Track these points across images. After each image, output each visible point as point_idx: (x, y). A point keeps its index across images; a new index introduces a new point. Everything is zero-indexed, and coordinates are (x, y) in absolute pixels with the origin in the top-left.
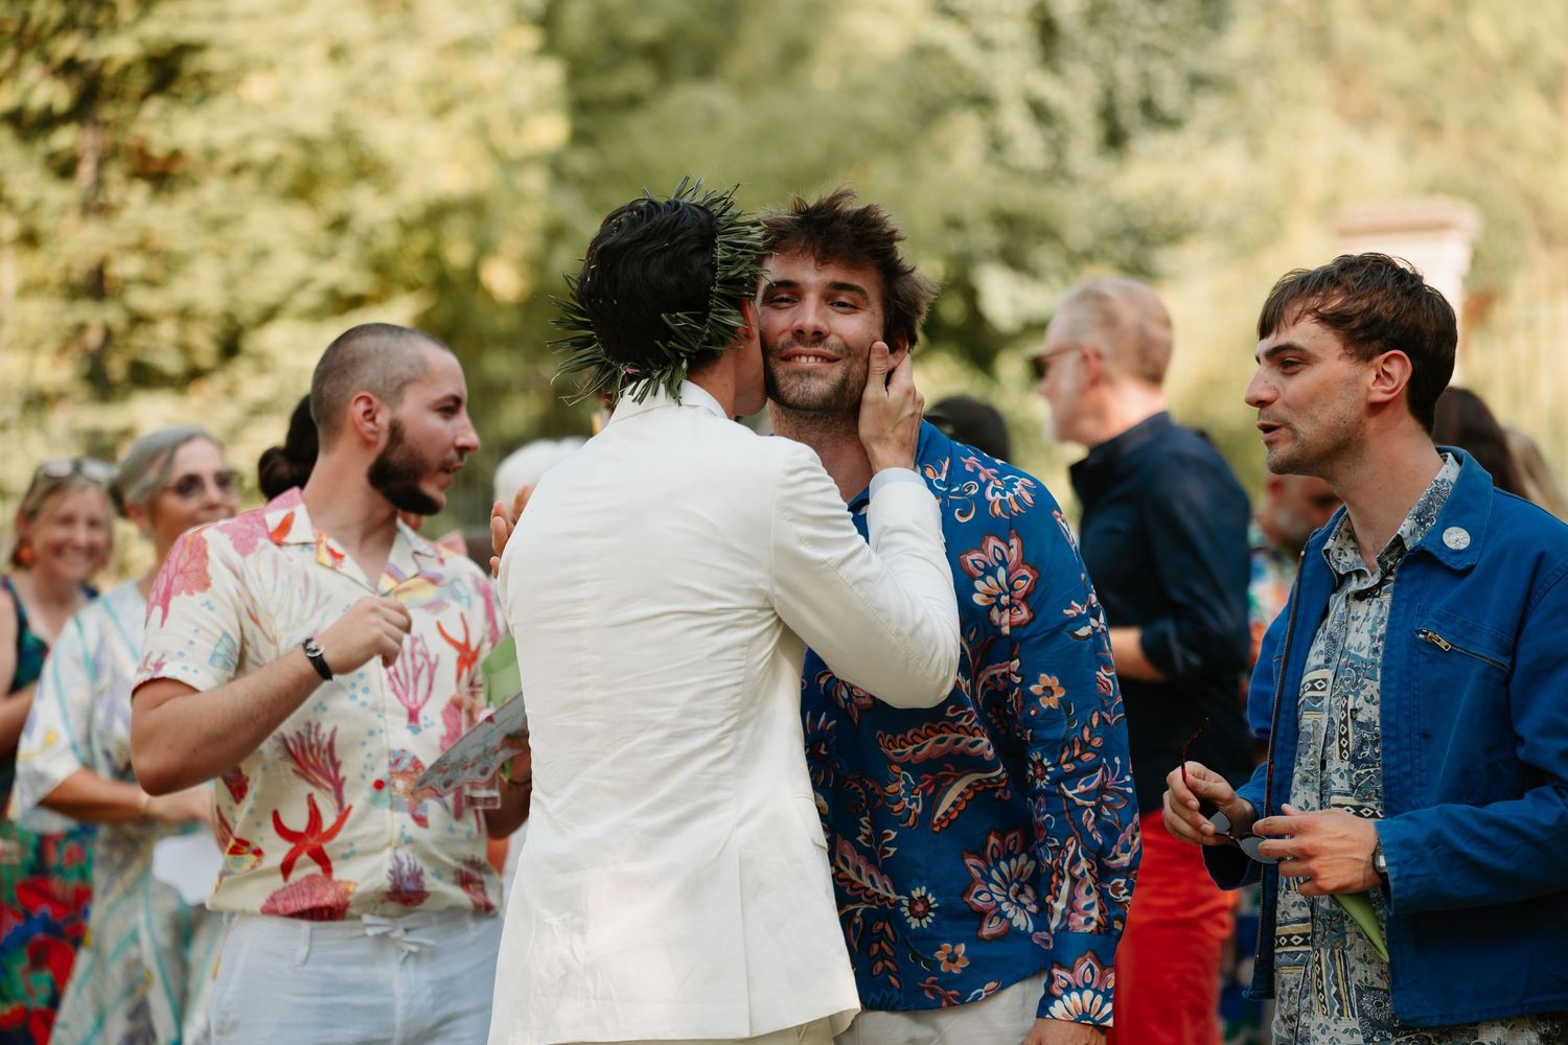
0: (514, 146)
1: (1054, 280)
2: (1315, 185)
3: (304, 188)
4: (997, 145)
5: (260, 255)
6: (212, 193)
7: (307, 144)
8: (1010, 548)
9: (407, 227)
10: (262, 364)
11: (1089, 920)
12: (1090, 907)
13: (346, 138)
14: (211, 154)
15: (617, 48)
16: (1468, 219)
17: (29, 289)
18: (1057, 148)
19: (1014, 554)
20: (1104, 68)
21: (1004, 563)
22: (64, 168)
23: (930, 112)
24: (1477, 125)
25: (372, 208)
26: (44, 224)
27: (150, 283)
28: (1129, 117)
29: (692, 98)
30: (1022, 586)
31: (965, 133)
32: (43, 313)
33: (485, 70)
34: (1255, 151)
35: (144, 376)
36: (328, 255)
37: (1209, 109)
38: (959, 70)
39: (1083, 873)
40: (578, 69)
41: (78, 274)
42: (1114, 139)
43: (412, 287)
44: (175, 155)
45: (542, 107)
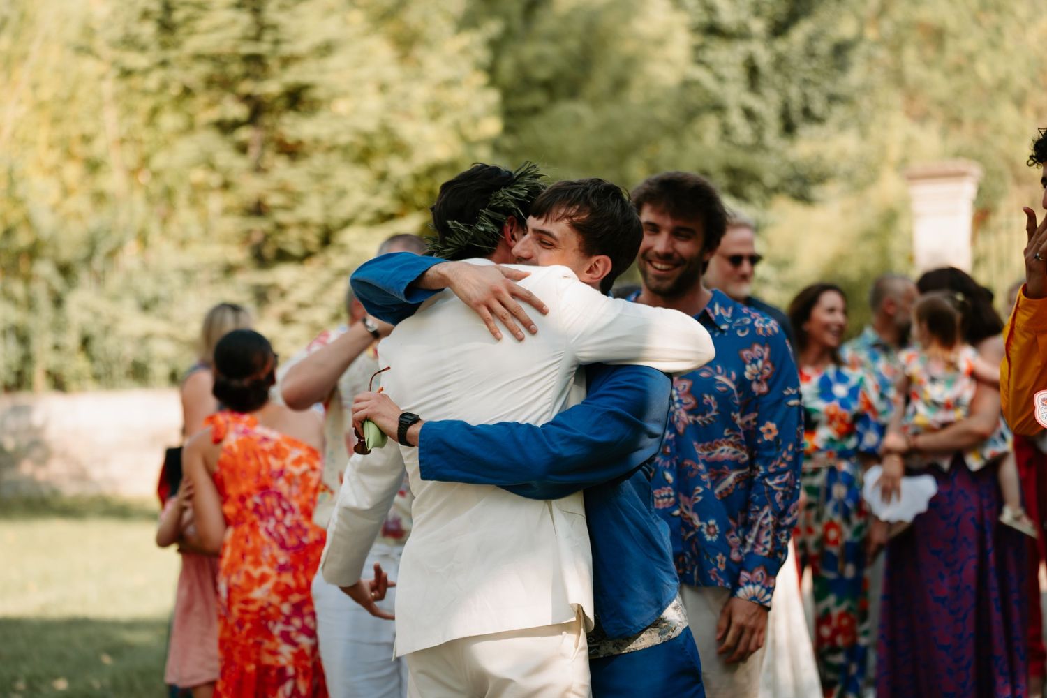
0: (472, 134)
1: (758, 203)
2: (895, 152)
3: (363, 156)
4: (726, 131)
5: (342, 193)
6: (317, 161)
7: (367, 136)
8: (764, 351)
9: (417, 178)
10: (343, 248)
11: (765, 549)
12: (767, 542)
13: (386, 130)
14: (317, 141)
15: (526, 82)
16: (976, 170)
17: (227, 211)
18: (759, 133)
19: (766, 355)
20: (783, 92)
21: (762, 358)
22: (243, 149)
23: (691, 115)
24: (980, 121)
25: (400, 169)
26: (234, 178)
27: (285, 208)
28: (796, 116)
29: (566, 109)
30: (767, 372)
31: (709, 127)
32: (231, 225)
33: (458, 96)
34: (864, 134)
35: (283, 256)
36: (375, 193)
37: (839, 112)
38: (706, 92)
39: (768, 524)
40: (508, 94)
41: (251, 205)
42: (789, 128)
43: (419, 208)
44: (300, 143)
45: (489, 113)
